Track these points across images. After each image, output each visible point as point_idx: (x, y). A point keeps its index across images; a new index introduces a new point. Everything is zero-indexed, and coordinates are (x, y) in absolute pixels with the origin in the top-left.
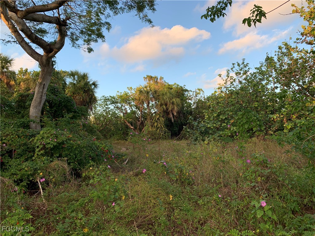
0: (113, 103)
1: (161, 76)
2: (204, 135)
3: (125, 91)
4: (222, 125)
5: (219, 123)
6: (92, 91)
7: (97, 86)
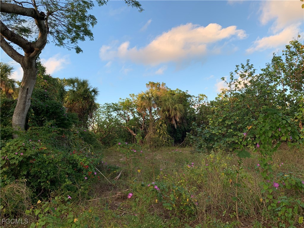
0: (116, 110)
1: (163, 82)
2: (209, 142)
3: (127, 98)
4: (228, 132)
5: (225, 129)
6: (91, 98)
7: (97, 93)
